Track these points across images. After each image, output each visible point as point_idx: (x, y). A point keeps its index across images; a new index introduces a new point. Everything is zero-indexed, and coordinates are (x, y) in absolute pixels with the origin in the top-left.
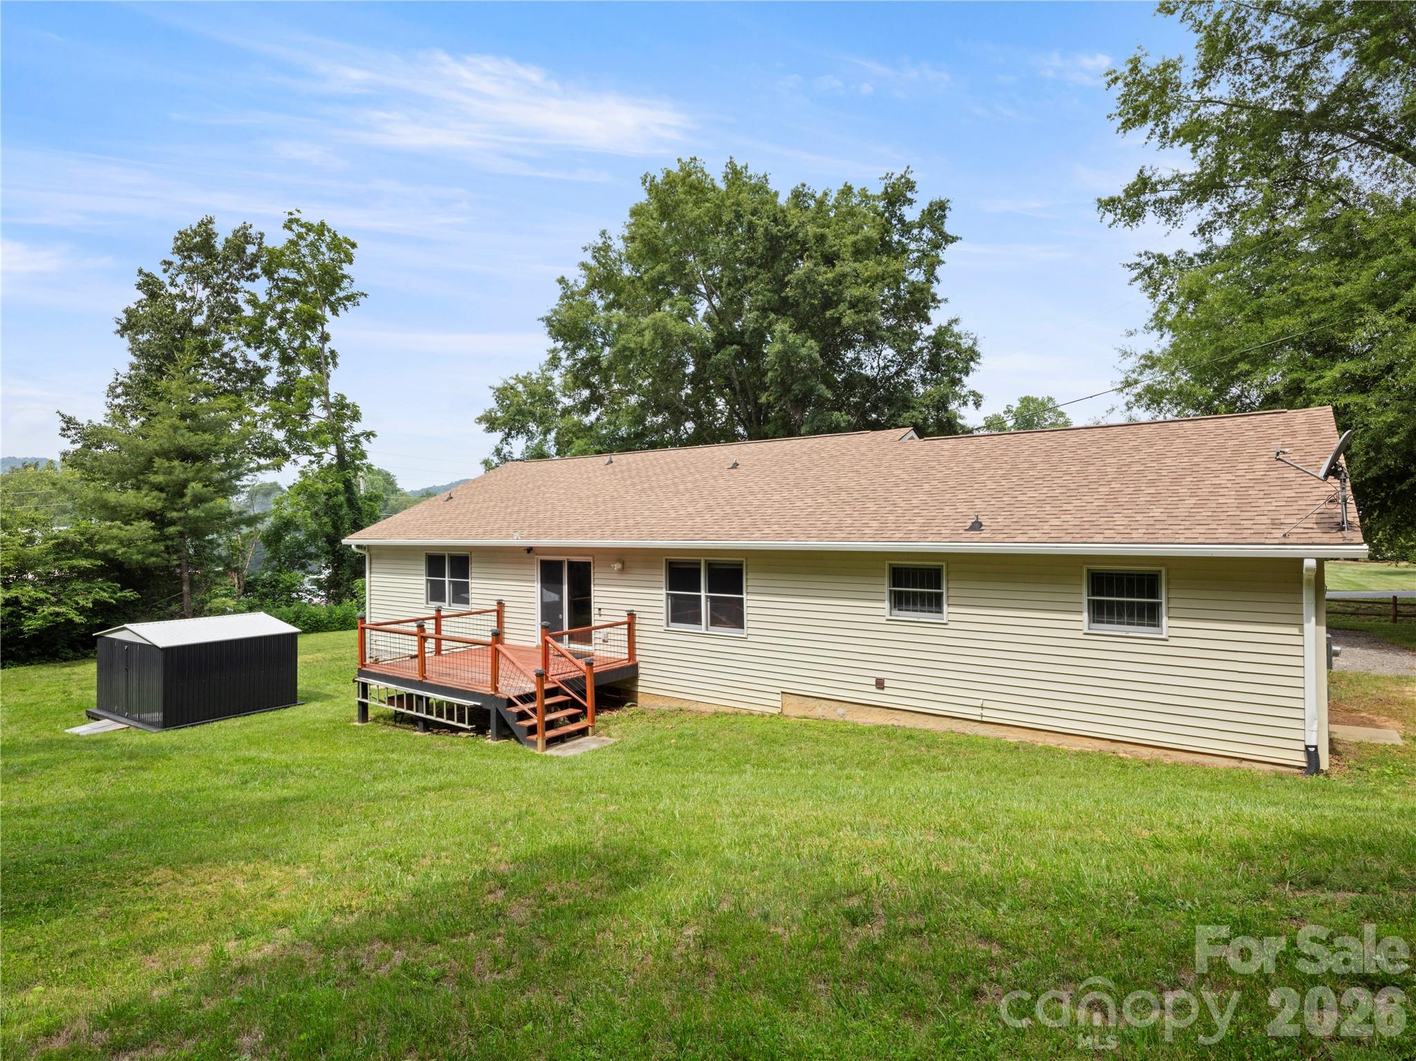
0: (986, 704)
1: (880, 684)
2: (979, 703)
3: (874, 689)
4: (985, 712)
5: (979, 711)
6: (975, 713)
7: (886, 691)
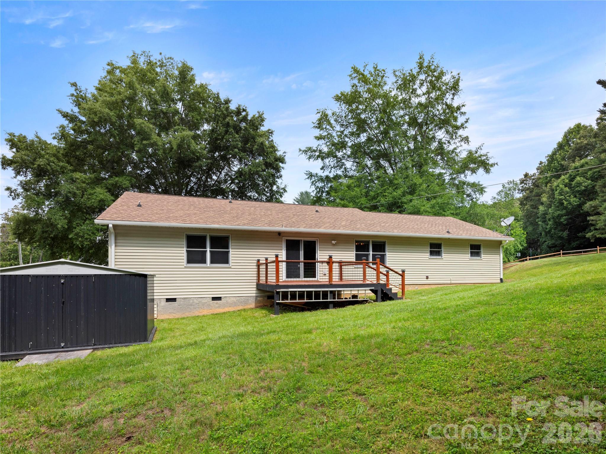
0: (452, 279)
1: (427, 278)
2: (450, 279)
3: (425, 279)
4: (452, 281)
5: (450, 281)
6: (449, 282)
7: (429, 279)
